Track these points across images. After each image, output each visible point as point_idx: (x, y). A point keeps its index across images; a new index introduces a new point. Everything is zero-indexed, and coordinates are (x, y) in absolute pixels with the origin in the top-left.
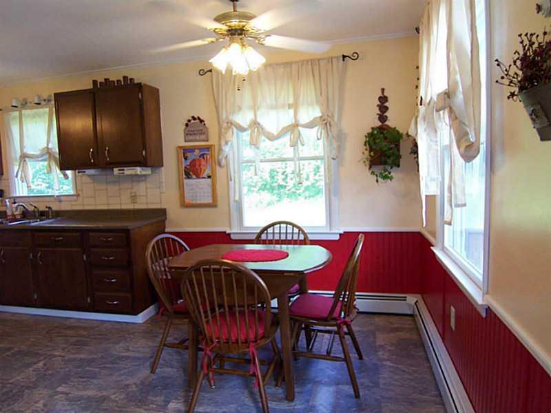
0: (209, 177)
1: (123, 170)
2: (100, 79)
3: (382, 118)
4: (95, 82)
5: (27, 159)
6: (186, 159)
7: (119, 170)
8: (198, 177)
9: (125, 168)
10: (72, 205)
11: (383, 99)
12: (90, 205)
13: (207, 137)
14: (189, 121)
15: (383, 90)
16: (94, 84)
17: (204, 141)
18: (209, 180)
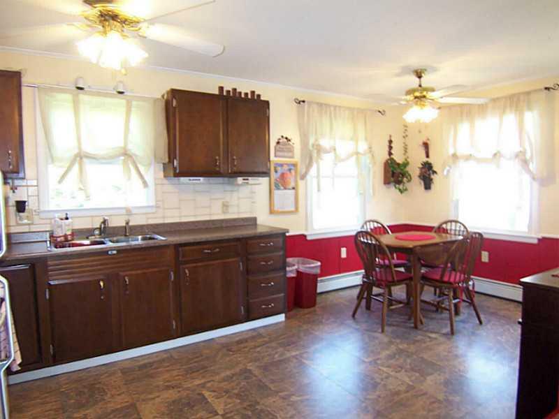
0: (294, 188)
1: (247, 179)
2: (228, 87)
3: (390, 154)
4: (221, 89)
5: (85, 160)
6: (276, 172)
7: (244, 179)
8: (285, 188)
9: (250, 178)
10: (148, 218)
11: (390, 142)
12: (172, 217)
13: (293, 154)
14: (280, 139)
15: (390, 136)
16: (219, 90)
17: (290, 157)
18: (293, 191)
